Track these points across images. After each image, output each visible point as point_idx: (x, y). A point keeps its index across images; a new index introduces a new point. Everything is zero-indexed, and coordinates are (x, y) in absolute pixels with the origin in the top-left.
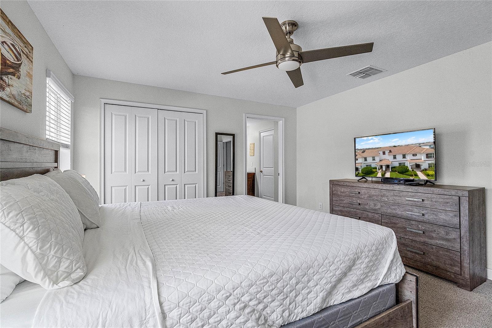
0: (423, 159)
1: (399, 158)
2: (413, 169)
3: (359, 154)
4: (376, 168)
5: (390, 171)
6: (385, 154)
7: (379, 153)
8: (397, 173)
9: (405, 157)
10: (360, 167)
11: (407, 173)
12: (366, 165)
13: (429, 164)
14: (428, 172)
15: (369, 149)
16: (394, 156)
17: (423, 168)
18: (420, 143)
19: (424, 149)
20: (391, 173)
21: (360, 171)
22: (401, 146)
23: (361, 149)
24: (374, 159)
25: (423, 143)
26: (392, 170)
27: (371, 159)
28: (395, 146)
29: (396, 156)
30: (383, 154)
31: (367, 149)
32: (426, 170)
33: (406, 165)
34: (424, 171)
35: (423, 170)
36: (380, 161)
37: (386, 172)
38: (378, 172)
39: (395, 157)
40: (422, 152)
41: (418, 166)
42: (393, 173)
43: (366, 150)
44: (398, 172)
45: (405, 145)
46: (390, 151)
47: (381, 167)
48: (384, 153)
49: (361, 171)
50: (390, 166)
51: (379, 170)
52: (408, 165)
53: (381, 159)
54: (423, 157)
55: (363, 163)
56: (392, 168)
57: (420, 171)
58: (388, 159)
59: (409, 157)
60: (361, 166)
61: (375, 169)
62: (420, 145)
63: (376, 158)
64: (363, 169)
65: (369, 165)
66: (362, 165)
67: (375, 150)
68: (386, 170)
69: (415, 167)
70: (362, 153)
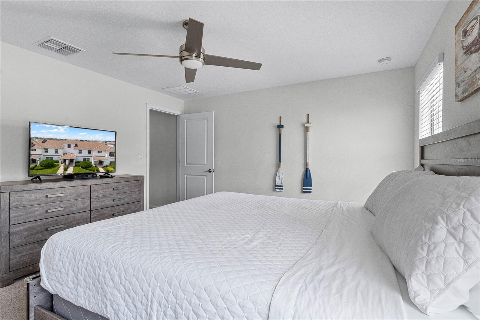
0: (106, 157)
1: (85, 153)
2: (96, 165)
3: (38, 144)
4: (58, 162)
5: (74, 165)
6: (70, 148)
7: (64, 146)
8: (80, 167)
9: (91, 153)
10: (38, 159)
11: (90, 168)
12: (47, 158)
13: (110, 161)
14: (108, 168)
15: (52, 139)
16: (79, 150)
17: (104, 164)
18: (107, 141)
19: (109, 147)
20: (75, 167)
21: (38, 163)
22: (89, 141)
23: (41, 138)
24: (56, 152)
25: (109, 142)
26: (75, 165)
27: (54, 151)
28: (82, 141)
29: (82, 151)
30: (68, 148)
31: (49, 139)
32: (107, 166)
33: (90, 161)
34: (106, 168)
35: (105, 166)
36: (64, 154)
37: (69, 166)
38: (61, 166)
39: (80, 152)
40: (107, 150)
41: (101, 162)
42: (76, 167)
43: (48, 141)
44: (82, 167)
45: (93, 141)
46: (76, 145)
47: (65, 161)
48: (69, 146)
49: (40, 163)
50: (74, 160)
51: (61, 164)
52: (93, 161)
53: (65, 153)
54: (107, 155)
55: (42, 155)
56: (76, 163)
57: (102, 167)
58: (73, 153)
59: (94, 153)
60: (40, 158)
61: (56, 162)
62: (106, 143)
63: (59, 151)
64: (42, 161)
65: (50, 158)
66: (42, 157)
67: (59, 141)
68: (69, 165)
69: (98, 163)
70: (42, 142)
